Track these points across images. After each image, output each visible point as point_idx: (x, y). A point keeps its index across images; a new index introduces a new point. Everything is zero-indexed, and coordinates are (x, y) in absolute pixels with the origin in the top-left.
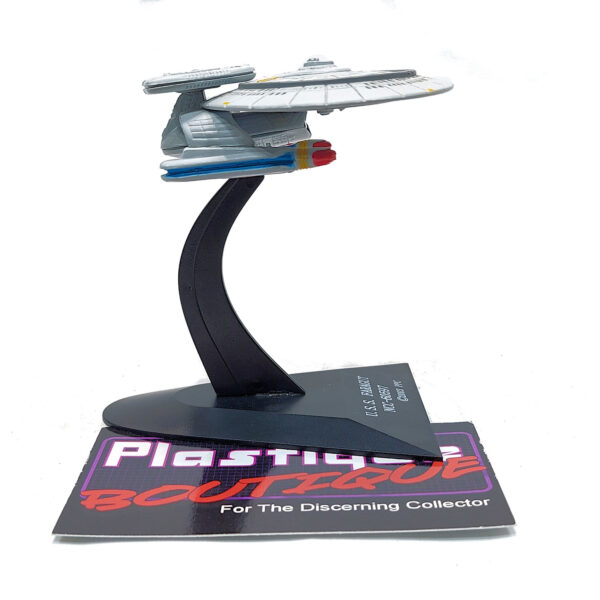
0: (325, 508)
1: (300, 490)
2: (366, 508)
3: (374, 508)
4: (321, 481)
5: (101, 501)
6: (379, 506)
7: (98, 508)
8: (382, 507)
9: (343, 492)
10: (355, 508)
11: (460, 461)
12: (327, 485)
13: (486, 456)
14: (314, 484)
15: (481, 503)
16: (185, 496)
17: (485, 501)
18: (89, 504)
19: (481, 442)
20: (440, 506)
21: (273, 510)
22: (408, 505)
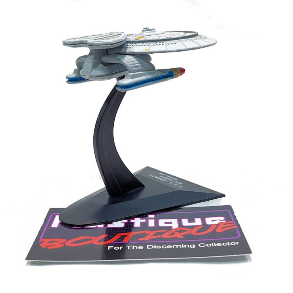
0: (159, 247)
1: (147, 238)
2: (179, 247)
3: (183, 247)
4: (157, 234)
5: (50, 244)
6: (185, 246)
7: (48, 247)
8: (187, 246)
9: (168, 239)
10: (174, 247)
11: (225, 224)
12: (160, 236)
13: (237, 221)
14: (154, 235)
15: (235, 244)
16: (91, 241)
17: (237, 243)
18: (44, 245)
19: (235, 214)
20: (215, 245)
21: (133, 248)
22: (199, 245)
